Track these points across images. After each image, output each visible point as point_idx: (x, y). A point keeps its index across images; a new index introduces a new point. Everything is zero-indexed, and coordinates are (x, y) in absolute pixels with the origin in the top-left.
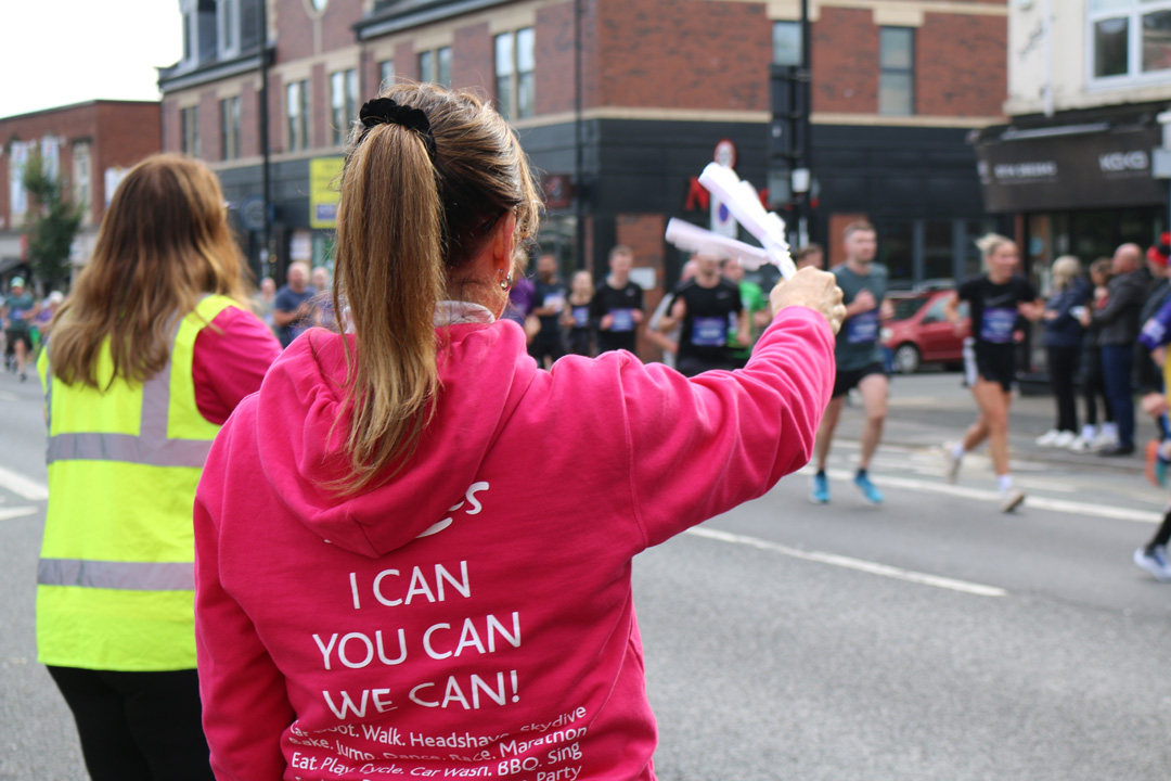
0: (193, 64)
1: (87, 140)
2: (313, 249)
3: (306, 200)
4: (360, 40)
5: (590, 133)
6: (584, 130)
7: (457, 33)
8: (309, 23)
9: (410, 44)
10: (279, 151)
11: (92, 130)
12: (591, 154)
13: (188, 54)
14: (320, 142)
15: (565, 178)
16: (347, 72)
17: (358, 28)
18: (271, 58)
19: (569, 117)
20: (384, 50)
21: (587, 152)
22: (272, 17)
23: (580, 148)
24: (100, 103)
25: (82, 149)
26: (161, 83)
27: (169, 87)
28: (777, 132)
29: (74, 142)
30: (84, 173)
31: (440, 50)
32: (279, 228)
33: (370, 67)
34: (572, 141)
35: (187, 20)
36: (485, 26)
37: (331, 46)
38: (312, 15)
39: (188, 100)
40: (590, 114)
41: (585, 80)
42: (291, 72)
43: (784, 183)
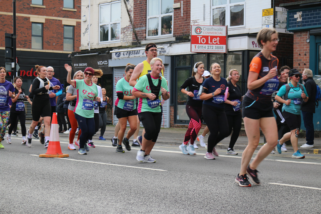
28: (7, 52)
43: (9, 66)
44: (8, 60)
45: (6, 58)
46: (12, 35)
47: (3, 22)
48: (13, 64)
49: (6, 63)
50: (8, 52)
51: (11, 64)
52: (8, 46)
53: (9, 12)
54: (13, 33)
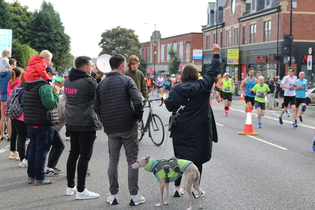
0: (209, 26)
1: (189, 42)
2: (230, 69)
3: (227, 58)
4: (239, 22)
5: (280, 45)
6: (279, 44)
7: (257, 21)
8: (231, 17)
9: (249, 23)
10: (224, 47)
11: (190, 40)
12: (280, 49)
13: (208, 24)
14: (232, 45)
15: (274, 55)
16: (237, 28)
17: (239, 19)
18: (223, 25)
19: (276, 41)
20: (244, 24)
21: (279, 49)
22: (224, 15)
23: (278, 48)
24: (192, 33)
25: (188, 44)
26: (202, 30)
27: (204, 31)
29: (187, 43)
30: (188, 51)
31: (254, 24)
32: (223, 64)
33: (242, 28)
34: (276, 47)
35: (208, 15)
36: (263, 19)
37: (234, 23)
38: (232, 15)
39: (208, 34)
40: (280, 41)
41: (279, 33)
42: (227, 28)
43: (286, 59)
44: (286, 55)
45: (285, 54)
46: (289, 36)
47: (303, 20)
48: (289, 58)
49: (284, 57)
50: (286, 49)
51: (288, 58)
52: (286, 44)
53: (308, 11)
54: (289, 34)
